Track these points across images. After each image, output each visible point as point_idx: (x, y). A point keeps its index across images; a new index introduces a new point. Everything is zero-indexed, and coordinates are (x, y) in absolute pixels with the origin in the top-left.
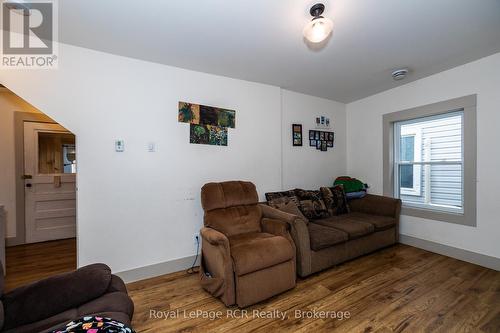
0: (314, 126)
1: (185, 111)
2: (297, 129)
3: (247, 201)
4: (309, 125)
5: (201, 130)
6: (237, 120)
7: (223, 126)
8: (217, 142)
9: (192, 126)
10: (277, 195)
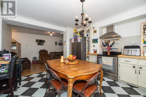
0: (59, 42)
1: (37, 41)
2: (56, 43)
3: (46, 53)
4: (58, 42)
5: (39, 43)
6: (45, 42)
7: (43, 43)
8: (42, 45)
9: (38, 43)
10: (51, 52)
